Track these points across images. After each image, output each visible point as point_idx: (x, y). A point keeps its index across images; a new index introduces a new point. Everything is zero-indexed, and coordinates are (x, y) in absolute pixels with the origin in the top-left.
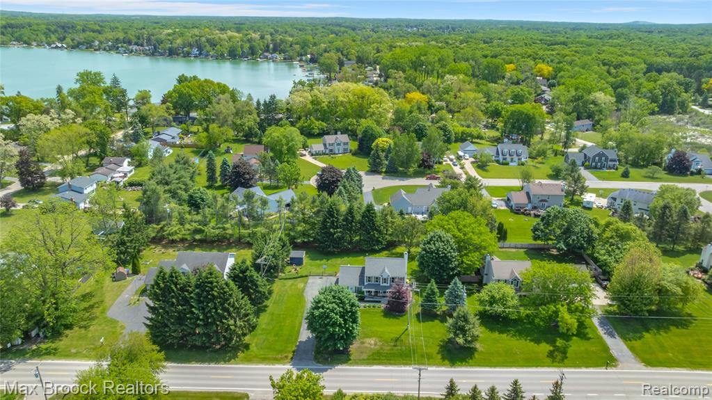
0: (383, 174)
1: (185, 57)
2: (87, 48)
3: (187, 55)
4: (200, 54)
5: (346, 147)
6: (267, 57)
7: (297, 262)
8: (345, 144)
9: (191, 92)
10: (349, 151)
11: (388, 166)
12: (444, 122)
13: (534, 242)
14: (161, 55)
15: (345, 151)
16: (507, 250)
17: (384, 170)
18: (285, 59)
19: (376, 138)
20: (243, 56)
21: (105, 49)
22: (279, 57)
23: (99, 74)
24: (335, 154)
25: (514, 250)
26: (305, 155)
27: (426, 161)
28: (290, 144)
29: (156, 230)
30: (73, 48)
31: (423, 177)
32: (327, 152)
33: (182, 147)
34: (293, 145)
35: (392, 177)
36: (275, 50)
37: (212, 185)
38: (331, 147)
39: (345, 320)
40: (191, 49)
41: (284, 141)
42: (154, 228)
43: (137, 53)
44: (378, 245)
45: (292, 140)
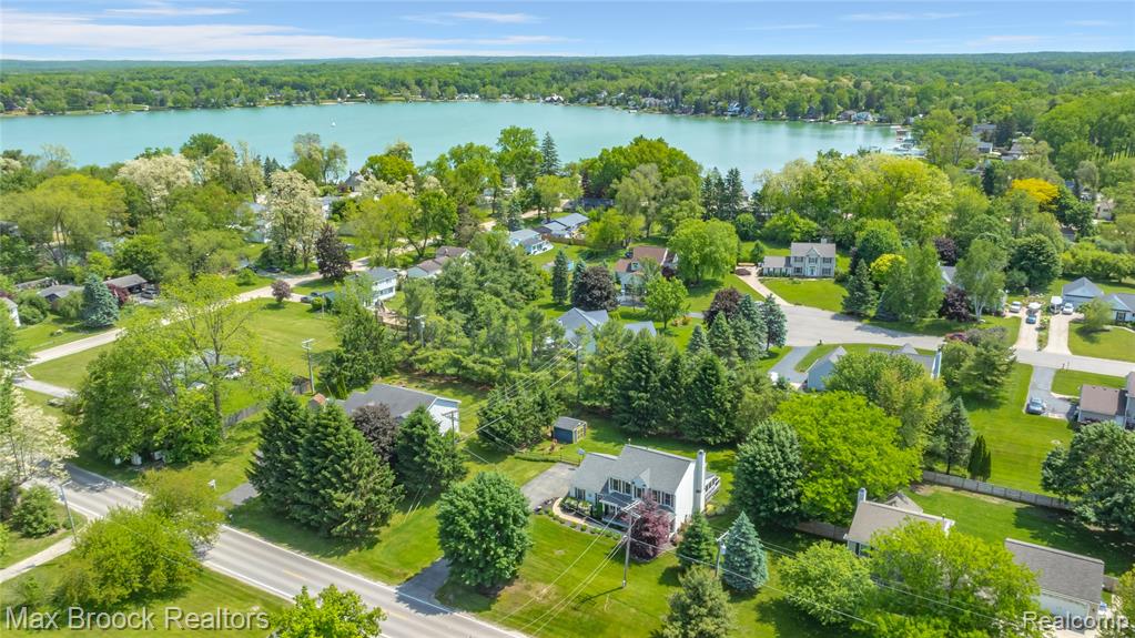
0: (866, 321)
1: (716, 115)
2: (589, 102)
3: (721, 112)
4: (742, 111)
5: (827, 266)
6: (849, 118)
7: (563, 437)
8: (825, 260)
9: (622, 161)
10: (832, 274)
11: (881, 308)
12: (1042, 237)
13: (1042, 493)
14: (684, 112)
15: (825, 274)
16: (982, 497)
17: (872, 313)
18: (880, 121)
19: (881, 252)
20: (812, 114)
21: (611, 104)
22: (871, 117)
23: (530, 132)
24: (804, 277)
25: (996, 501)
26: (749, 274)
27: (953, 305)
28: (707, 250)
29: (406, 352)
30: (571, 101)
31: (939, 336)
32: (790, 271)
33: (570, 244)
34: (712, 253)
35: (875, 328)
36: (868, 107)
37: (560, 303)
38: (798, 265)
39: (482, 536)
40: (729, 102)
41: (696, 243)
42: (404, 349)
43: (651, 109)
44: (716, 435)
45: (711, 244)
